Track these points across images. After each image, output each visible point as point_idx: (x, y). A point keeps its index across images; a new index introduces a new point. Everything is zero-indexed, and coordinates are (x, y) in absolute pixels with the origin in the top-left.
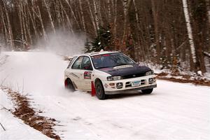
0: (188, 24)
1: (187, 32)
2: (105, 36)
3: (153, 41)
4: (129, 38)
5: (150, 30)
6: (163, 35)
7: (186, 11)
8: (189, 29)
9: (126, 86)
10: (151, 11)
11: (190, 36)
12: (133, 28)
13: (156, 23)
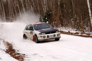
0: (89, 9)
1: (89, 13)
2: (49, 15)
3: (72, 18)
4: (61, 16)
6: (77, 14)
8: (90, 11)
9: (47, 37)
10: (71, 3)
11: (90, 15)
12: (62, 11)
13: (73, 9)
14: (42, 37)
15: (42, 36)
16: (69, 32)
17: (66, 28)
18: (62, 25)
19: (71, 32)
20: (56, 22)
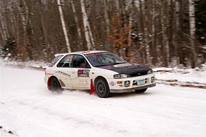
0: (66, 37)
1: (65, 41)
2: (11, 44)
3: (44, 48)
4: (28, 46)
5: (42, 40)
6: (51, 43)
7: (64, 28)
8: (67, 40)
10: (42, 29)
11: (68, 44)
12: (30, 39)
13: (45, 36)
14: (123, 84)
15: (121, 82)
16: (41, 67)
17: (37, 62)
18: (31, 59)
19: (43, 67)
20: (22, 54)
